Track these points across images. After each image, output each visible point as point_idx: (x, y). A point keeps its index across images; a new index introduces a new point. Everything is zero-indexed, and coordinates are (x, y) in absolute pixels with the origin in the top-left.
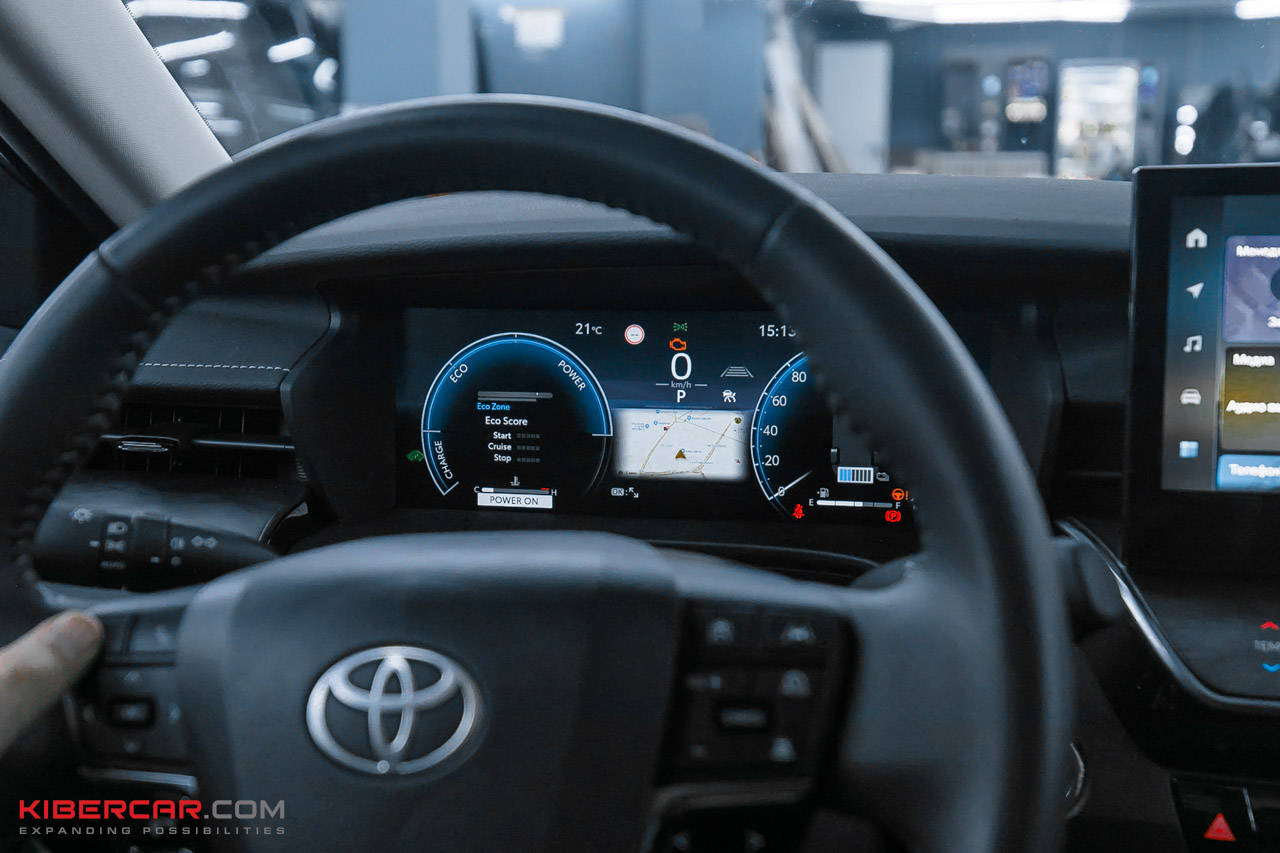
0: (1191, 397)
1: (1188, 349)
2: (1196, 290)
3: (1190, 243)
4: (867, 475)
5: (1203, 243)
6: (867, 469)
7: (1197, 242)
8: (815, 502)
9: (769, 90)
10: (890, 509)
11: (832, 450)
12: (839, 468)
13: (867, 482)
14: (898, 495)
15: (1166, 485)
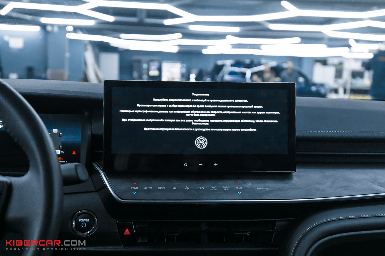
15: (112, 153)
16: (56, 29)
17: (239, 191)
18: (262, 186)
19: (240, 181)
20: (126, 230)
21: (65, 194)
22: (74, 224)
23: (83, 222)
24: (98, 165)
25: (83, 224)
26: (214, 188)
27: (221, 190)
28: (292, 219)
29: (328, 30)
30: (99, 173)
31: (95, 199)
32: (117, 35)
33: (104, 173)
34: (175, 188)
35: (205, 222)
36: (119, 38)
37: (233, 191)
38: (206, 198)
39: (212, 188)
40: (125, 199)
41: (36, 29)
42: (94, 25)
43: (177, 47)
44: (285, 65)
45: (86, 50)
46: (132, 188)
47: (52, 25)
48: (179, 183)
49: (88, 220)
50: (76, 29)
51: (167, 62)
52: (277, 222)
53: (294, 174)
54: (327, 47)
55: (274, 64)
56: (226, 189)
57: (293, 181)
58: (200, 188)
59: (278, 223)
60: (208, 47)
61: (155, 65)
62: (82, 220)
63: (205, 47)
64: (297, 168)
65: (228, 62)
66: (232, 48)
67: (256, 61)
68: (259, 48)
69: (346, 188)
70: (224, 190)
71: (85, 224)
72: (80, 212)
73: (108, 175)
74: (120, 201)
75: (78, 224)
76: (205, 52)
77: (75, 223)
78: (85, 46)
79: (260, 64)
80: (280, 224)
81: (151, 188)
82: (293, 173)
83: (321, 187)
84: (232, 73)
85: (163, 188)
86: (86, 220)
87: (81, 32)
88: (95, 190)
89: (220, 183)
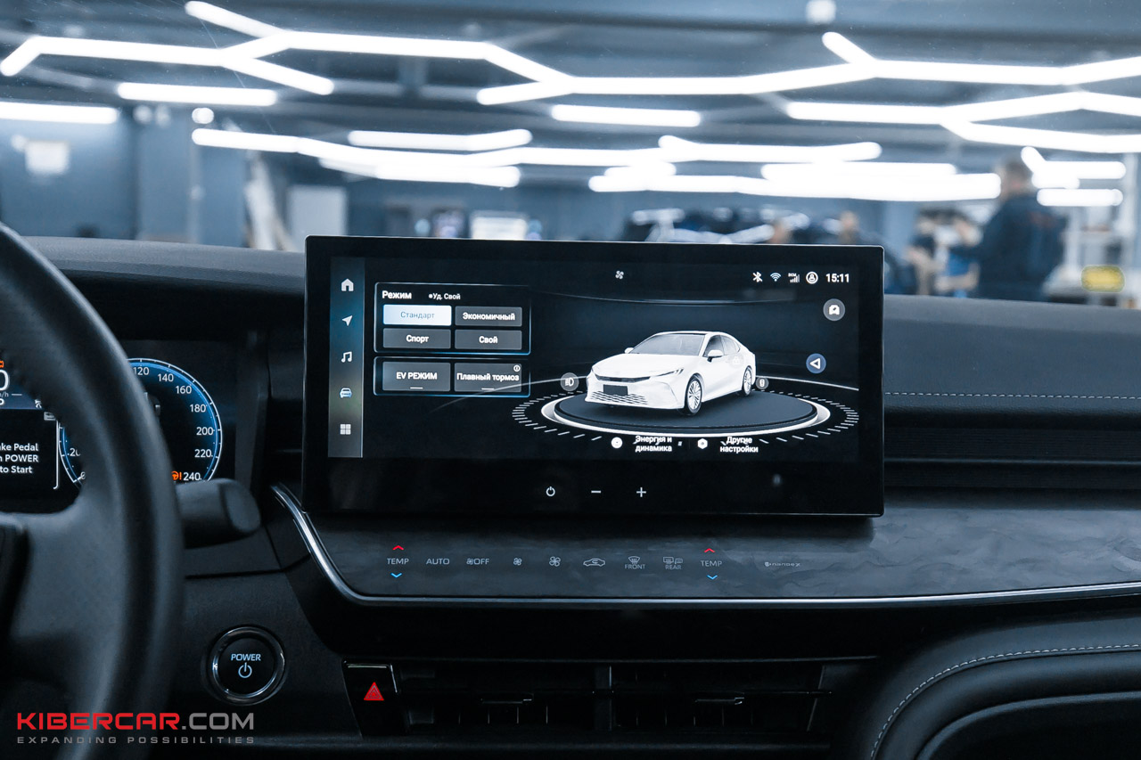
0: (346, 393)
1: (343, 360)
2: (348, 320)
3: (344, 289)
5: (351, 289)
7: (347, 287)
9: (248, 219)
14: (175, 475)
15: (330, 455)
16: (163, 117)
17: (713, 570)
18: (781, 557)
19: (714, 542)
20: (370, 686)
21: (190, 578)
22: (215, 666)
23: (242, 663)
24: (286, 492)
25: (243, 669)
26: (634, 561)
27: (656, 569)
28: (869, 657)
29: (960, 121)
30: (292, 517)
31: (278, 593)
32: (339, 134)
33: (304, 516)
34: (518, 562)
35: (607, 665)
36: (347, 143)
37: (692, 572)
38: (611, 592)
39: (631, 563)
40: (368, 592)
41: (104, 117)
42: (273, 106)
43: (516, 169)
44: (834, 226)
45: (249, 177)
46: (389, 559)
47: (153, 106)
48: (529, 548)
49: (258, 657)
50: (223, 117)
51: (485, 216)
52: (823, 667)
53: (877, 521)
54: (958, 173)
56: (673, 564)
57: (873, 545)
58: (595, 562)
59: (828, 671)
60: (608, 172)
61: (449, 225)
62: (239, 657)
63: (599, 170)
64: (885, 504)
65: (666, 216)
66: (677, 174)
67: (747, 212)
68: (759, 176)
69: (1032, 564)
70: (667, 567)
71: (248, 669)
72: (236, 633)
73: (316, 522)
74: (354, 598)
75: (229, 668)
76: (597, 184)
77: (218, 666)
78: (248, 166)
79: (757, 222)
80: (833, 672)
81: (446, 562)
82: (874, 519)
83: (959, 561)
85: (481, 561)
86: (251, 657)
87: (234, 127)
88: (277, 567)
89: (654, 547)
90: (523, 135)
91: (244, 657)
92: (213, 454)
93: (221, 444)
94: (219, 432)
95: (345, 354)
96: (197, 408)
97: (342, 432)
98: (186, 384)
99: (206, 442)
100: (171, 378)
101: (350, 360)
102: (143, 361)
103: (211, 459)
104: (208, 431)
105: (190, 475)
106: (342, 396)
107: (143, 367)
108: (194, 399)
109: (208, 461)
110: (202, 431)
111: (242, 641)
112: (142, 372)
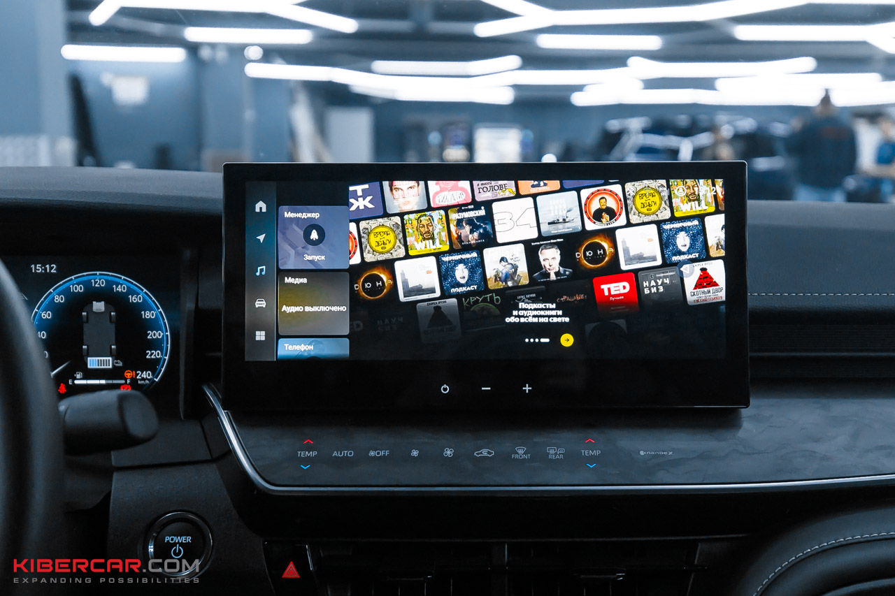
0: (260, 304)
1: (258, 274)
2: (261, 238)
3: (257, 210)
4: (107, 362)
5: (264, 210)
6: (107, 358)
7: (261, 208)
8: (73, 382)
9: (292, 135)
10: (123, 384)
11: (84, 347)
12: (89, 359)
13: (108, 367)
14: (129, 374)
15: (247, 359)
16: (221, 55)
17: (591, 459)
18: (654, 447)
19: (594, 433)
20: (288, 564)
22: (150, 548)
23: (175, 544)
24: (214, 392)
25: (175, 549)
26: (521, 452)
27: (540, 458)
28: (741, 535)
30: (218, 415)
31: (209, 479)
32: (364, 64)
33: (227, 414)
34: (415, 453)
35: (504, 543)
36: (369, 71)
37: (573, 460)
38: (498, 480)
39: (518, 453)
40: (278, 483)
41: (174, 56)
42: (309, 43)
43: (511, 89)
45: (292, 101)
46: (299, 452)
47: (213, 46)
48: (426, 440)
49: (189, 539)
50: (269, 53)
51: (486, 128)
52: (699, 544)
53: (743, 411)
54: (884, 80)
55: (747, 124)
56: (556, 454)
57: (741, 434)
58: (485, 452)
59: (703, 548)
60: (586, 88)
62: (172, 539)
63: (579, 88)
64: (751, 397)
65: (636, 124)
66: (645, 89)
67: (703, 118)
68: (713, 88)
69: (888, 450)
70: (550, 457)
71: (180, 550)
72: (171, 518)
73: (237, 419)
74: (267, 488)
75: (163, 550)
76: (578, 99)
77: (154, 547)
78: (292, 93)
80: (707, 549)
81: (351, 454)
83: (821, 448)
84: (643, 150)
85: (382, 453)
86: (183, 539)
87: (280, 60)
88: (209, 458)
89: (539, 439)
90: (513, 60)
91: (177, 539)
92: (162, 355)
93: (169, 346)
94: (167, 335)
95: (259, 268)
96: (148, 315)
97: (258, 338)
98: (138, 294)
99: (156, 345)
100: (124, 289)
101: (263, 273)
102: (100, 274)
103: (160, 359)
104: (157, 334)
105: (142, 373)
106: (257, 306)
107: (100, 280)
108: (145, 306)
109: (157, 361)
110: (152, 335)
111: (174, 526)
112: (99, 284)
